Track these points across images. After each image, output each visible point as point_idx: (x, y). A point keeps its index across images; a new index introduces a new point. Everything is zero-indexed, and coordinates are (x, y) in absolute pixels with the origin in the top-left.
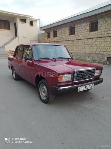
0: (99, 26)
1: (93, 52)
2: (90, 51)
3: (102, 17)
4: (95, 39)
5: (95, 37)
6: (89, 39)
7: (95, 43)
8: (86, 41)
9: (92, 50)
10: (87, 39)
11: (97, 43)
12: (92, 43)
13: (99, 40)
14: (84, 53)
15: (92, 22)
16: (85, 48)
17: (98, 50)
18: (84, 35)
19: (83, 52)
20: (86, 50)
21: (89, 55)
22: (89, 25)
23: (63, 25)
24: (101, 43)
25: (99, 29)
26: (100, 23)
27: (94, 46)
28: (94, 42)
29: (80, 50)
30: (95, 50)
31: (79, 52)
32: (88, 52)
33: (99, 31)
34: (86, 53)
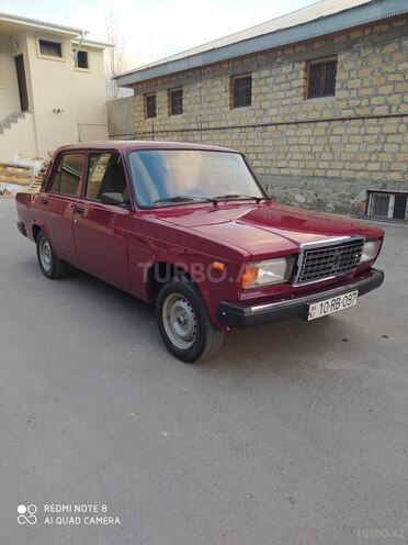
0: (340, 76)
1: (318, 173)
2: (305, 168)
3: (349, 46)
4: (326, 124)
5: (325, 117)
6: (303, 125)
7: (324, 141)
8: (290, 131)
9: (314, 165)
10: (296, 123)
11: (333, 139)
12: (312, 141)
13: (339, 129)
14: (283, 175)
15: (314, 62)
16: (289, 156)
17: (334, 165)
18: (286, 110)
19: (283, 171)
20: (292, 164)
21: (302, 183)
22: (302, 74)
23: (207, 70)
24: (345, 140)
25: (340, 90)
26: (342, 67)
27: (320, 149)
28: (323, 136)
29: (269, 164)
30: (326, 165)
31: (268, 172)
32: (299, 172)
33: (339, 94)
34: (290, 175)
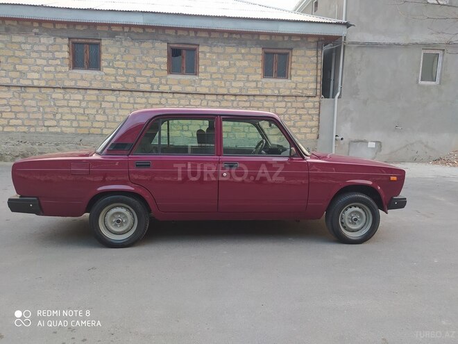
0: (104, 56)
1: (92, 131)
2: (79, 127)
3: (112, 35)
4: (97, 92)
5: (95, 86)
6: (73, 91)
7: (97, 105)
8: (58, 95)
9: (89, 124)
10: (64, 88)
11: (104, 105)
12: (84, 104)
13: (110, 97)
14: (52, 133)
15: (76, 40)
16: (58, 116)
17: (108, 125)
18: (51, 76)
19: (51, 130)
20: (62, 123)
21: (77, 140)
22: (66, 48)
24: (117, 105)
25: (106, 67)
26: (107, 49)
27: (94, 112)
28: (94, 101)
29: (33, 123)
30: (102, 125)
31: (32, 130)
32: (73, 130)
33: (106, 70)
34: (62, 133)
